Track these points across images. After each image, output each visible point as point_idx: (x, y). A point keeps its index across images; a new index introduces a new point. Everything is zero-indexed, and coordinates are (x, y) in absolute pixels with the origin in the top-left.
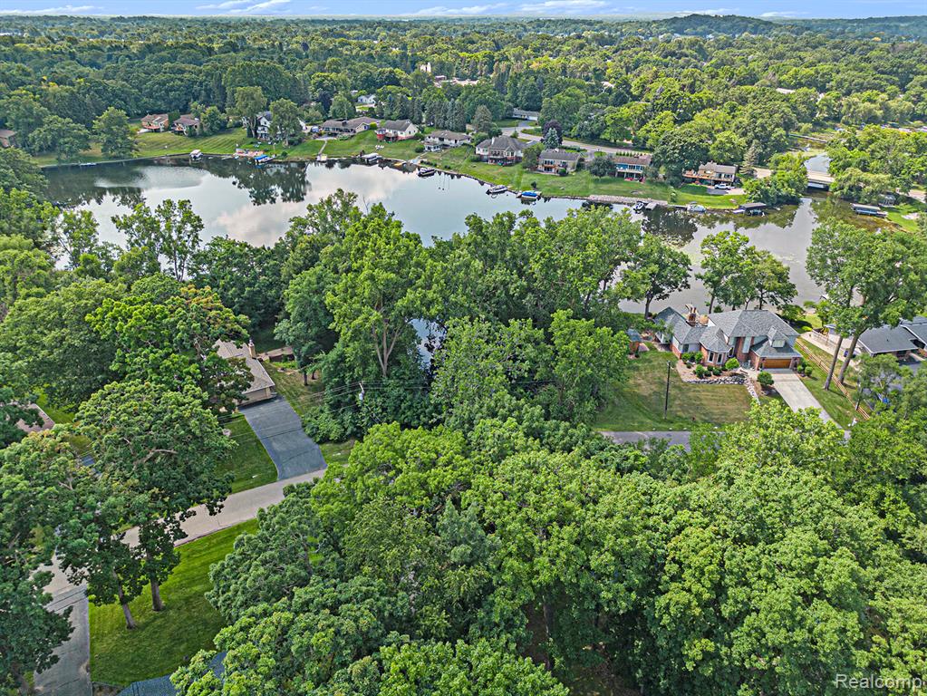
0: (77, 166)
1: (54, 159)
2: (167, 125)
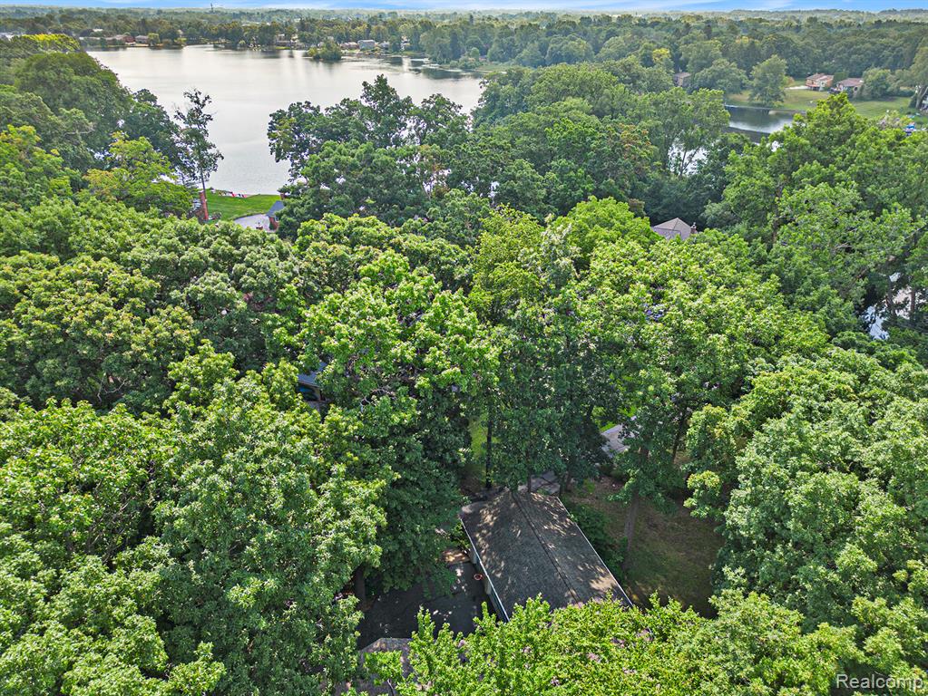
2: (829, 85)
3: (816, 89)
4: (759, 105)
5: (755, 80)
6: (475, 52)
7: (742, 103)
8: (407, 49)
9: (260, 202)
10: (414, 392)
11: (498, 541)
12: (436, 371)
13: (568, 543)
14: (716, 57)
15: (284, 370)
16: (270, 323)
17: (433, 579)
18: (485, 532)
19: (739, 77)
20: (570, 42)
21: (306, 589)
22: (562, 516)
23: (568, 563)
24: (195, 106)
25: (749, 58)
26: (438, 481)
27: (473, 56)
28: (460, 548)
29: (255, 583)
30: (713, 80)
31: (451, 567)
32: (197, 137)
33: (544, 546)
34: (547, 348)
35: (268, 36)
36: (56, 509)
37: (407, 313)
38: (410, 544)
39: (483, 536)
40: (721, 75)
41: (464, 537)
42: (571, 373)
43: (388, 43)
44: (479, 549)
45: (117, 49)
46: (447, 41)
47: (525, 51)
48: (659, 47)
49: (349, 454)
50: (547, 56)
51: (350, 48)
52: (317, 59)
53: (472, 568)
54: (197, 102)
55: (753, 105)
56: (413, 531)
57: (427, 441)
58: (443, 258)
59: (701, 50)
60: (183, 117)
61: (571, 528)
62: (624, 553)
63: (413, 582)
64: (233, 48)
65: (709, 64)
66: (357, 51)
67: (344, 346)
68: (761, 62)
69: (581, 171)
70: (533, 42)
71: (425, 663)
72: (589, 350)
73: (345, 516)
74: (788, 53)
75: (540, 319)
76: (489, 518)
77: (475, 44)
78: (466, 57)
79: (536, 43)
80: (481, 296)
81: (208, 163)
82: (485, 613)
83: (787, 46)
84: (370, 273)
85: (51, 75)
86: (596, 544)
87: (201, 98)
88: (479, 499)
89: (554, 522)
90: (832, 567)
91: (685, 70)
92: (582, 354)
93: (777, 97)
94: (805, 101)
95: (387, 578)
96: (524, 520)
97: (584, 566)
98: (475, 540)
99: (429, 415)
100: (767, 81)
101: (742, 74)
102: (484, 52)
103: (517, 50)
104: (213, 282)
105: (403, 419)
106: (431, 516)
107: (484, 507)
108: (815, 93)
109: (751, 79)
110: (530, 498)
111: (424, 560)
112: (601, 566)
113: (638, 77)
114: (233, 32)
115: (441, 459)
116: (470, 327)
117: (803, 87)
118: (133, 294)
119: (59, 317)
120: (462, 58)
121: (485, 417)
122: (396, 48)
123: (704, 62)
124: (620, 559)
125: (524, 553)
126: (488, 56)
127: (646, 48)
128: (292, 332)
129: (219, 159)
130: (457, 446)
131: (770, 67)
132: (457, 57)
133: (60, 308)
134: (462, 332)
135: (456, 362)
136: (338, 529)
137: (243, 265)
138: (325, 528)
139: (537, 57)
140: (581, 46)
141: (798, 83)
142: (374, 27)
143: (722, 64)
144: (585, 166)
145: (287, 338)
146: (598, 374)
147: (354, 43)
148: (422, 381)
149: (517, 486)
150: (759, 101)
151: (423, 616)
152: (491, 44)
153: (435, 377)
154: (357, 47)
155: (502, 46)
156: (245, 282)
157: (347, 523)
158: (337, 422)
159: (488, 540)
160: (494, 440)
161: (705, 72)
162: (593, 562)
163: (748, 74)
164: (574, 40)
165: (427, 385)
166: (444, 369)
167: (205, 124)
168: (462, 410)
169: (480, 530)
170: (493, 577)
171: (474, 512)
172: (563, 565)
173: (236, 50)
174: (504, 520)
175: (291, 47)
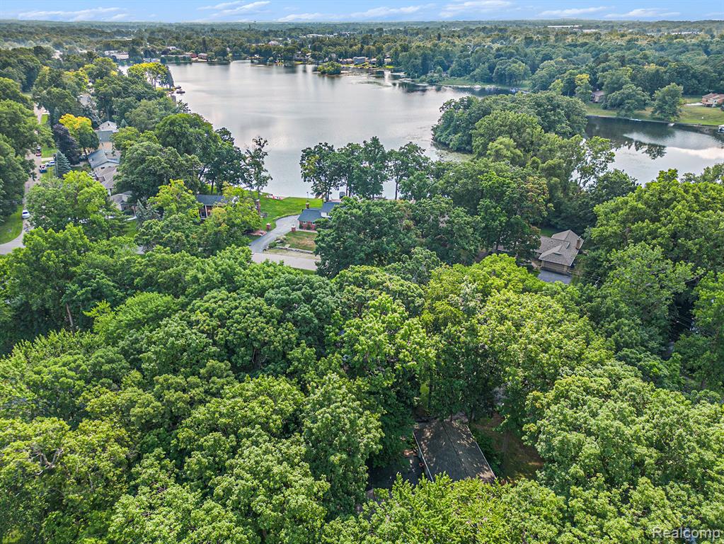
0: (628, 120)
1: (615, 113)
2: (721, 102)
3: (709, 106)
4: (659, 119)
5: (656, 101)
6: (439, 70)
7: (646, 118)
8: (389, 64)
9: (291, 203)
10: (394, 371)
11: (433, 447)
12: (405, 362)
13: (470, 451)
14: (626, 83)
15: (336, 358)
16: (327, 330)
17: (398, 463)
18: (426, 441)
19: (643, 98)
20: (513, 65)
21: (355, 460)
22: (468, 436)
23: (468, 462)
24: (258, 147)
25: (653, 83)
26: (402, 414)
27: (438, 72)
28: (412, 449)
29: (339, 455)
30: (622, 100)
31: (408, 458)
32: (258, 165)
33: (457, 452)
34: (461, 349)
35: (290, 55)
36: (271, 421)
37: (392, 330)
38: (388, 444)
39: (425, 443)
40: (629, 96)
41: (415, 442)
42: (474, 361)
43: (375, 59)
44: (423, 450)
45: (186, 64)
46: (419, 62)
47: (477, 70)
48: (581, 73)
49: (365, 401)
50: (494, 74)
51: (347, 63)
52: (323, 73)
53: (418, 460)
54: (260, 144)
55: (654, 119)
56: (390, 438)
57: (398, 393)
58: (409, 293)
59: (614, 78)
60: (250, 153)
61: (473, 443)
62: (502, 460)
63: (389, 464)
64: (264, 63)
65: (620, 88)
66: (352, 66)
67: (364, 349)
68: (662, 87)
69: (499, 209)
70: (484, 63)
71: (398, 494)
72: (485, 349)
73: (370, 433)
74: (688, 77)
75: (459, 334)
76: (428, 434)
77: (440, 63)
78: (431, 74)
79: (487, 64)
80: (427, 316)
81: (262, 181)
82: (423, 477)
83: (688, 71)
84: (374, 306)
85: (177, 129)
86: (485, 453)
87: (262, 142)
88: (423, 421)
89: (463, 439)
90: (567, 473)
91: (601, 89)
92: (481, 351)
93: (674, 114)
94: (698, 115)
95: (375, 460)
96: (447, 437)
97: (477, 465)
98: (421, 445)
99: (400, 380)
100: (666, 103)
101: (647, 96)
102: (445, 69)
103: (471, 68)
104: (304, 311)
105: (388, 384)
106: (399, 431)
107: (426, 428)
108: (709, 109)
109: (654, 100)
110: (451, 425)
111: (394, 453)
112: (487, 466)
113: (558, 107)
114: (266, 51)
115: (405, 403)
116: (422, 341)
117: (698, 104)
118: (273, 317)
119: (246, 329)
120: (429, 74)
121: (427, 382)
122: (381, 63)
123: (616, 86)
124: (499, 463)
125: (446, 454)
126: (449, 71)
127: (571, 74)
128: (337, 334)
129: (270, 180)
130: (413, 396)
131: (669, 91)
132: (425, 73)
133: (246, 324)
134: (418, 344)
135: (415, 359)
136: (368, 438)
137: (316, 301)
138: (362, 436)
139: (486, 75)
140: (521, 68)
141: (696, 99)
142: (366, 47)
143: (630, 88)
144: (502, 204)
145: (335, 338)
146: (490, 361)
147: (351, 60)
148: (398, 366)
149: (443, 419)
150: (659, 116)
151: (399, 475)
152: (452, 62)
153: (404, 365)
154: (352, 62)
155: (459, 65)
156: (317, 309)
157: (371, 436)
158: (360, 385)
159: (427, 446)
160: (433, 394)
161: (616, 94)
162: (482, 463)
163: (651, 95)
164: (516, 62)
165: (400, 368)
166: (409, 362)
167: (263, 158)
168: (416, 378)
169: (423, 440)
170: (429, 466)
171: (421, 429)
172: (465, 461)
173: (266, 65)
174: (436, 436)
175: (305, 62)
